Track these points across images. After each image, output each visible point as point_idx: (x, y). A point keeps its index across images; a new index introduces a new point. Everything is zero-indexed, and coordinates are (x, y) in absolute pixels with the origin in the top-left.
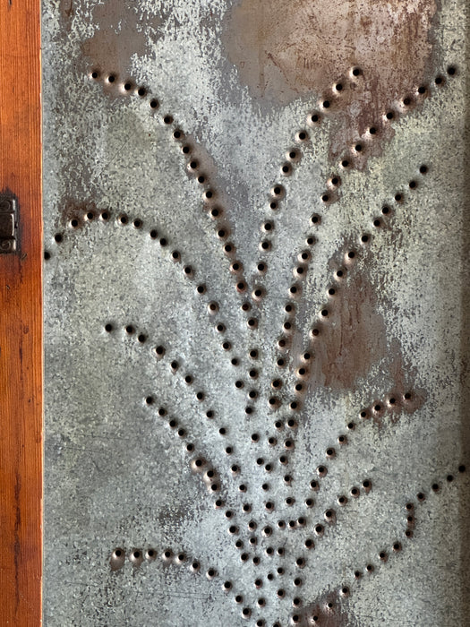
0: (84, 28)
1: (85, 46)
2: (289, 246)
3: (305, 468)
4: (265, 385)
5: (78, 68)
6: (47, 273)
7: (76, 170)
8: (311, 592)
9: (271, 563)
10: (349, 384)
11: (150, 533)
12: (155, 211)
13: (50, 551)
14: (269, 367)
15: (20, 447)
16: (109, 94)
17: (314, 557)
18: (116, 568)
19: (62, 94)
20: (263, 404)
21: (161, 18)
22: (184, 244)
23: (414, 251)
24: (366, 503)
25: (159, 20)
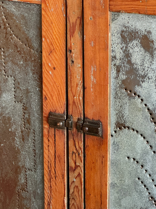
0: (123, 76)
1: (123, 82)
5: (121, 87)
12: (142, 129)
16: (131, 96)
25: (144, 77)
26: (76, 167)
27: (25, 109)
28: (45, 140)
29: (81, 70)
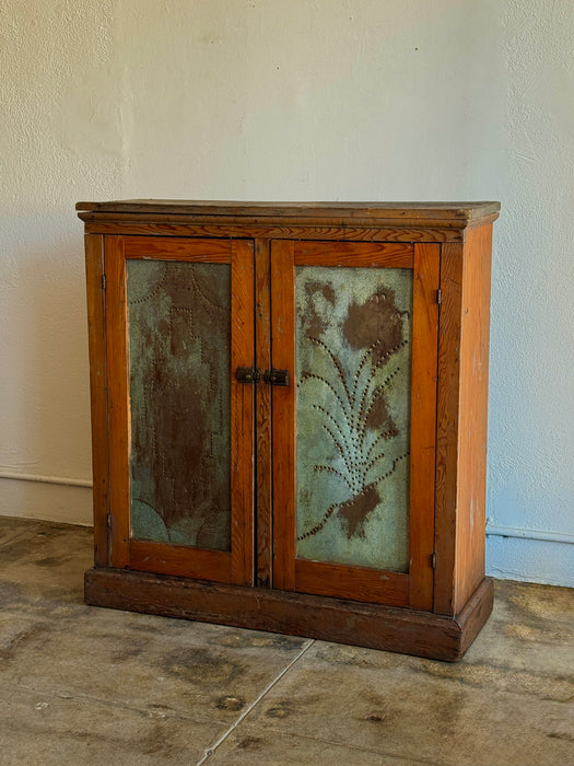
0: (307, 326)
1: (308, 331)
2: (362, 388)
3: (366, 449)
4: (355, 425)
5: (306, 336)
6: (297, 391)
7: (305, 364)
8: (367, 483)
9: (356, 474)
10: (377, 427)
11: (324, 463)
12: (325, 376)
13: (298, 463)
14: (356, 420)
15: (289, 436)
16: (314, 344)
17: (368, 473)
18: (315, 470)
19: (302, 343)
20: (355, 430)
22: (334, 385)
23: (395, 391)
24: (382, 460)
25: (327, 324)
26: (264, 420)
27: (212, 369)
28: (233, 397)
29: (268, 323)
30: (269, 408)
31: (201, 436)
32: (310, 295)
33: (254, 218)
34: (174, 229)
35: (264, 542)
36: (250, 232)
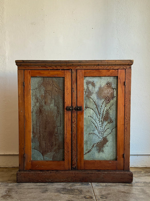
0: (87, 94)
2: (102, 110)
3: (103, 127)
4: (100, 121)
5: (86, 97)
6: (84, 112)
7: (86, 105)
8: (104, 137)
9: (101, 134)
10: (107, 121)
11: (92, 132)
12: (92, 107)
13: (84, 133)
14: (101, 119)
15: (82, 125)
16: (89, 99)
17: (104, 134)
18: (89, 134)
19: (85, 99)
20: (100, 122)
21: (93, 93)
22: (94, 110)
23: (112, 110)
24: (108, 130)
26: (75, 121)
27: (58, 108)
28: (65, 115)
29: (76, 93)
30: (76, 117)
31: (54, 128)
32: (88, 85)
33: (72, 64)
34: (47, 67)
35: (74, 156)
36: (71, 68)
